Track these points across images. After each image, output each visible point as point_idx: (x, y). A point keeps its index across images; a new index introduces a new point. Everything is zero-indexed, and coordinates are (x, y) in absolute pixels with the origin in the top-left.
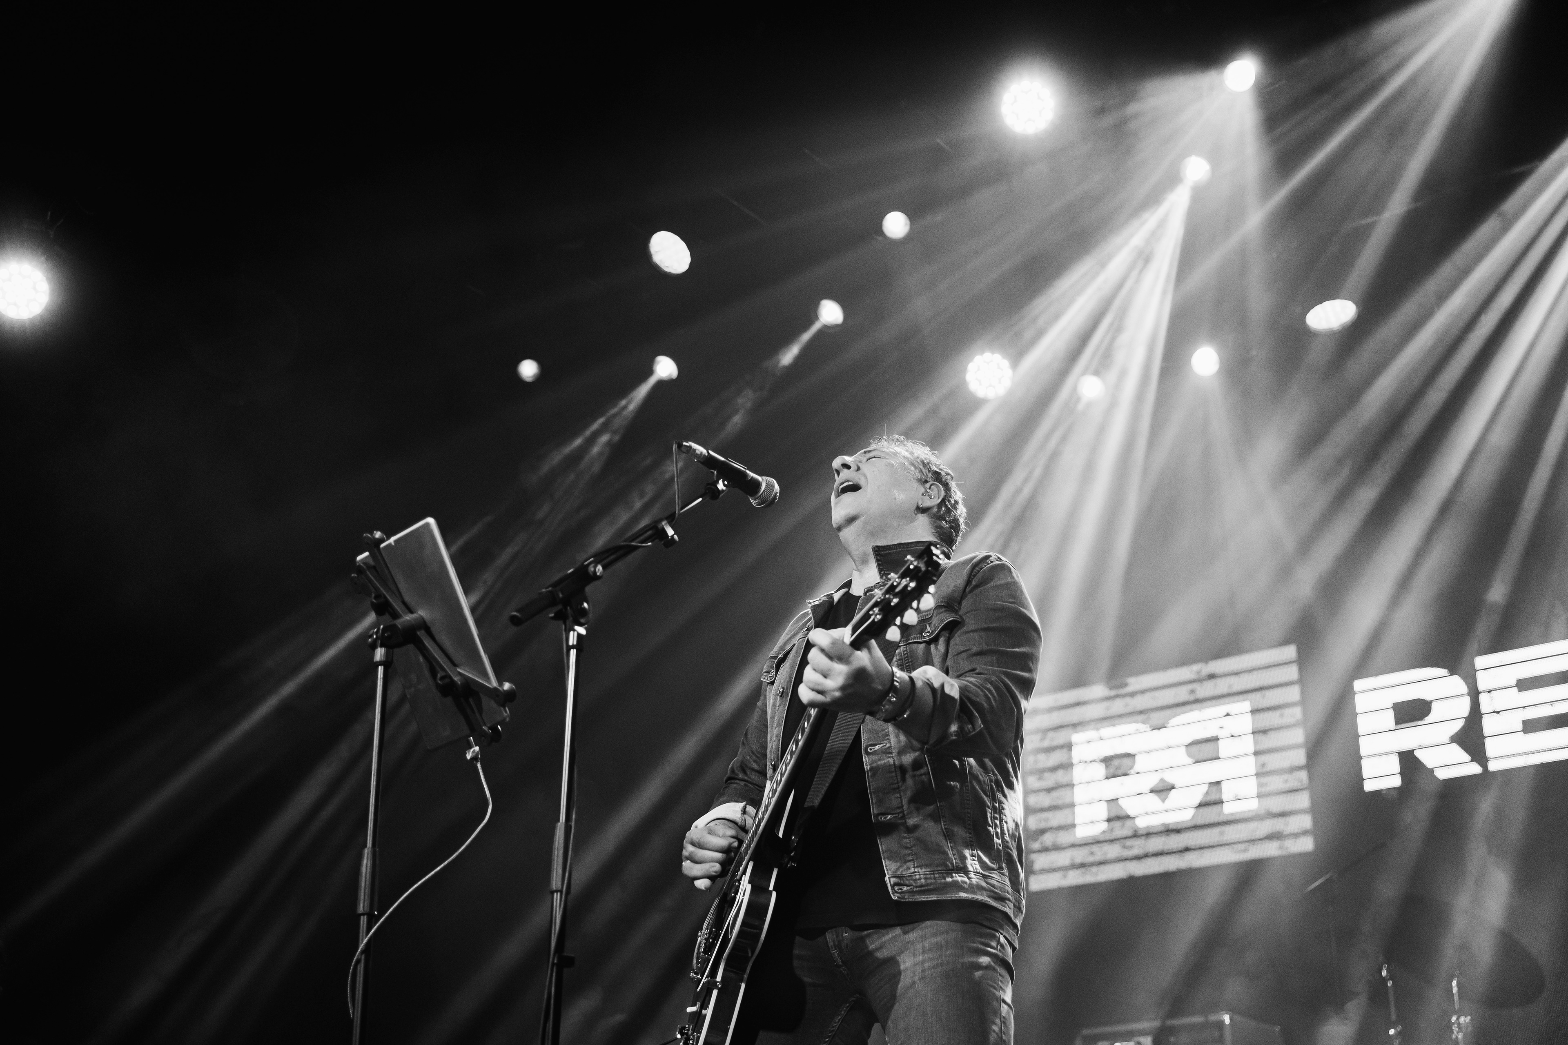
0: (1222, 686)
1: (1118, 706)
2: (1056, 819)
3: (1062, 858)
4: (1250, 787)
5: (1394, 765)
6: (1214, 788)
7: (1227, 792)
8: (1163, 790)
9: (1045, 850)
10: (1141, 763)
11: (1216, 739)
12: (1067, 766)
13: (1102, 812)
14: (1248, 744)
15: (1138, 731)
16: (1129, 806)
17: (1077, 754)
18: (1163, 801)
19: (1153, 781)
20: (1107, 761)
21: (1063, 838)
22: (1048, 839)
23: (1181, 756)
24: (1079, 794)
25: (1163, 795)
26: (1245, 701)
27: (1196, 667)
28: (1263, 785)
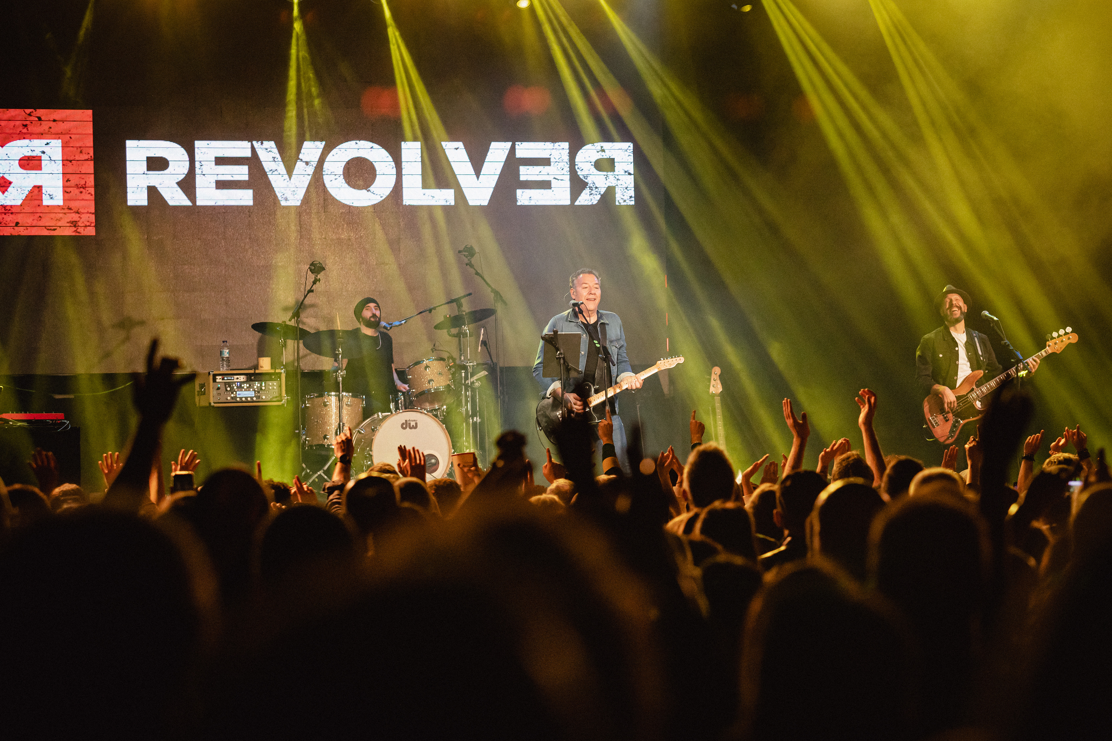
5: (143, 192)
26: (59, 138)
27: (28, 111)
28: (67, 192)
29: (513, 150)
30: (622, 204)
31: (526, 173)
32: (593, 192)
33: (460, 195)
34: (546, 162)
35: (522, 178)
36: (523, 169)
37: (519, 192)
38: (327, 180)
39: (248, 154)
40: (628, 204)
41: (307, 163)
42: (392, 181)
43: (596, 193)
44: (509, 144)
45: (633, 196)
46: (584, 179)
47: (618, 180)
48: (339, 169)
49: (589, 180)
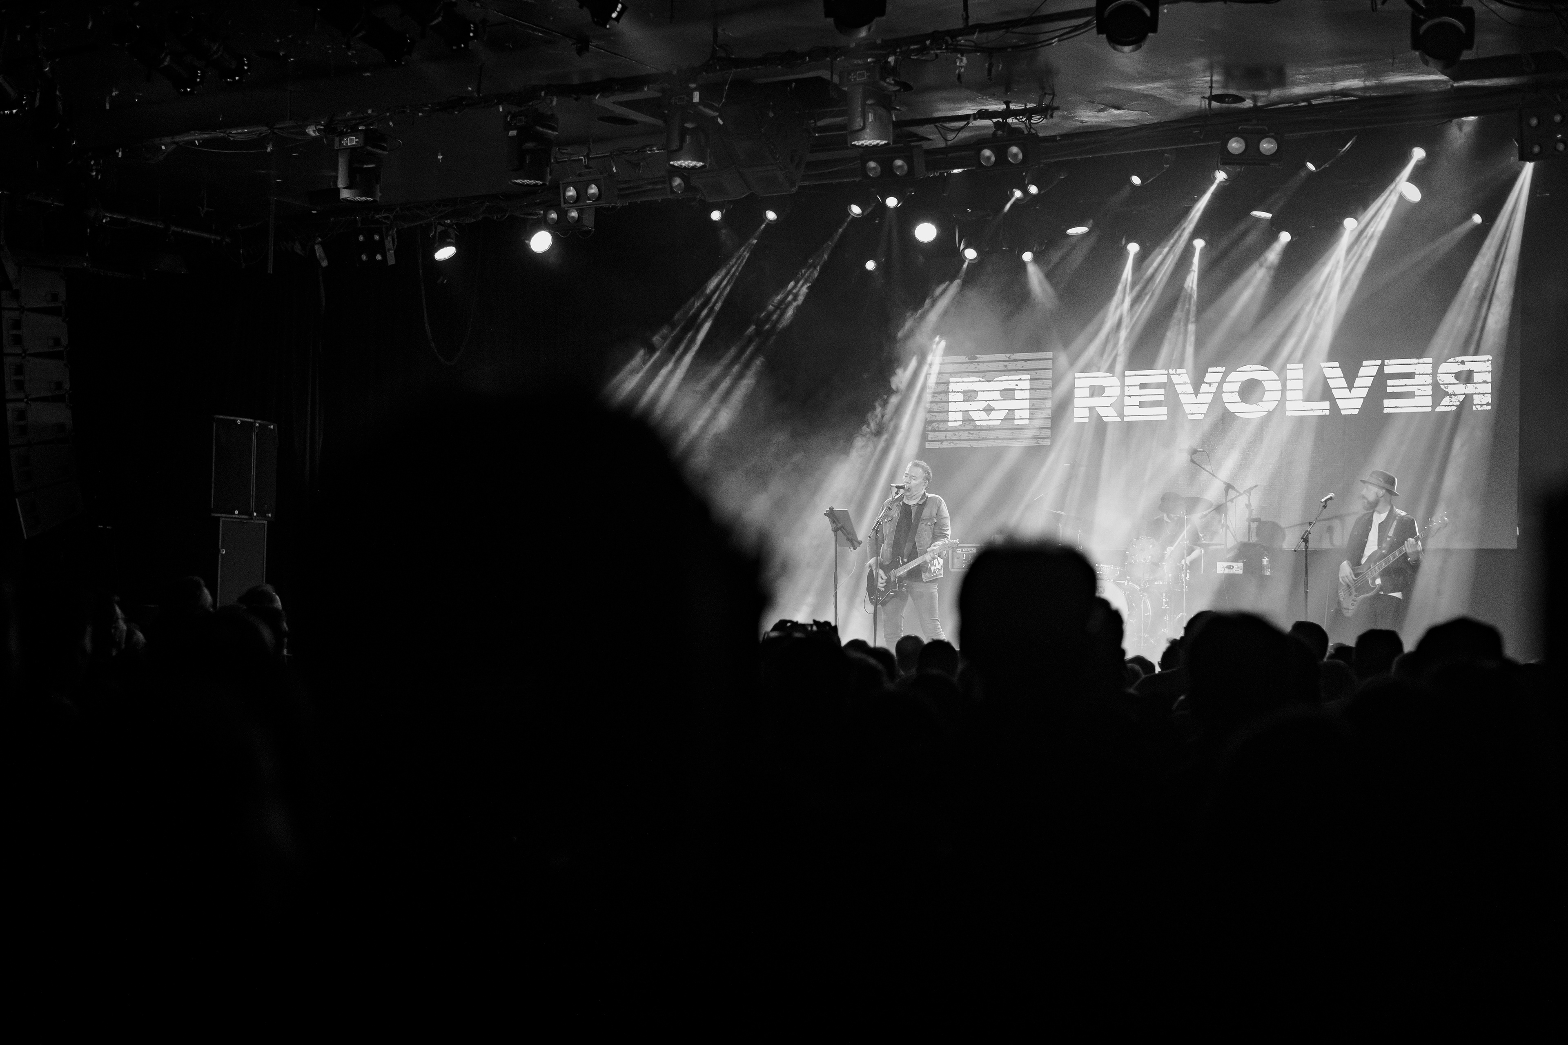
0: (1019, 365)
1: (972, 367)
2: (939, 417)
3: (941, 436)
4: (1026, 414)
5: (1086, 412)
6: (1011, 413)
7: (1017, 414)
8: (989, 410)
9: (934, 431)
10: (981, 396)
11: (1014, 390)
12: (947, 392)
13: (959, 417)
14: (1027, 394)
15: (980, 381)
16: (974, 416)
17: (952, 387)
18: (988, 415)
19: (984, 404)
20: (964, 392)
21: (942, 426)
22: (935, 425)
23: (997, 396)
24: (952, 407)
25: (989, 412)
26: (1028, 374)
27: (1008, 355)
28: (1032, 414)
29: (1381, 367)
30: (1479, 409)
31: (1393, 385)
32: (1452, 400)
33: (1334, 407)
34: (1410, 375)
35: (1389, 390)
36: (1390, 382)
37: (1387, 403)
38: (1226, 397)
39: (1164, 379)
40: (1485, 409)
41: (1210, 384)
42: (1278, 396)
43: (1455, 400)
44: (1379, 362)
45: (1490, 402)
46: (1445, 389)
47: (1476, 388)
48: (1236, 387)
49: (1450, 389)
